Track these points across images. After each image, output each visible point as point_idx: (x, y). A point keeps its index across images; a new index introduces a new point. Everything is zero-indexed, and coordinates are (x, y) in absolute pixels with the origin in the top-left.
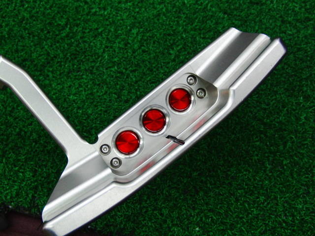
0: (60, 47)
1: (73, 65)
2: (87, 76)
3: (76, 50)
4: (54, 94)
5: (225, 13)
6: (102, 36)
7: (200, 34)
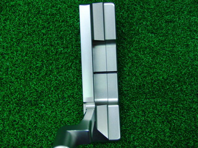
0: (44, 83)
1: (58, 95)
2: (71, 100)
3: (56, 83)
4: (51, 120)
5: (152, 33)
6: (72, 68)
7: (140, 52)
